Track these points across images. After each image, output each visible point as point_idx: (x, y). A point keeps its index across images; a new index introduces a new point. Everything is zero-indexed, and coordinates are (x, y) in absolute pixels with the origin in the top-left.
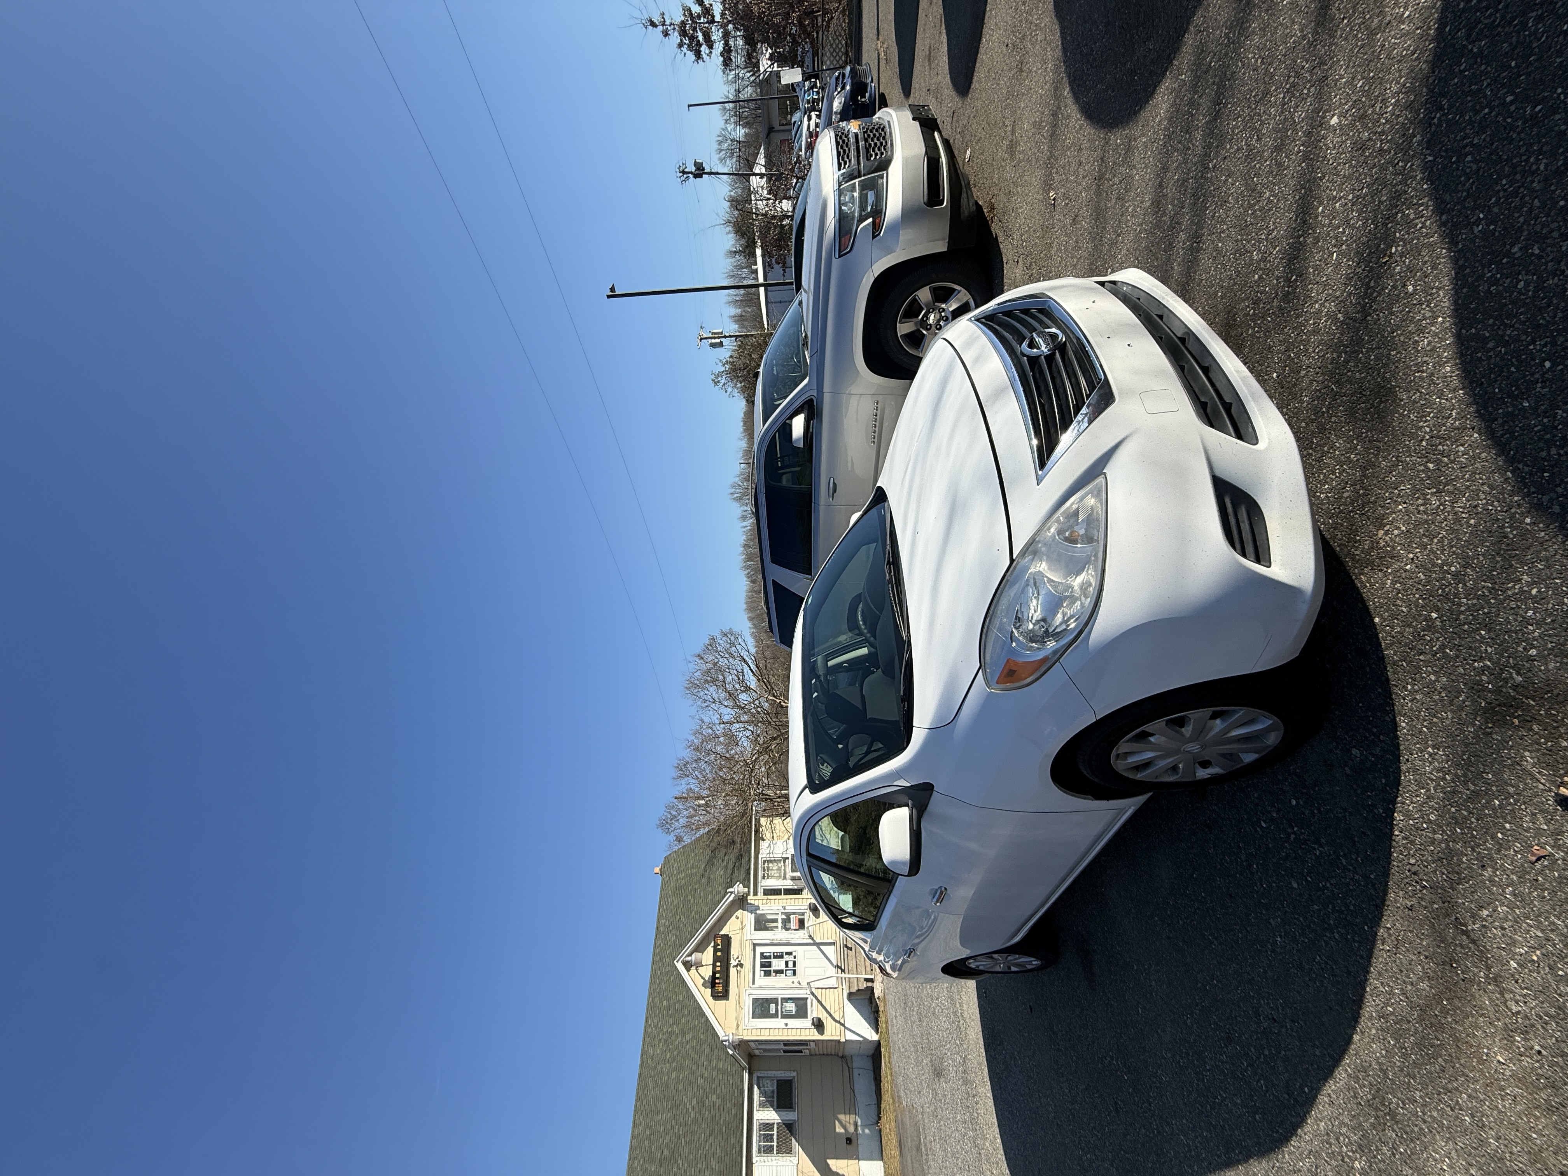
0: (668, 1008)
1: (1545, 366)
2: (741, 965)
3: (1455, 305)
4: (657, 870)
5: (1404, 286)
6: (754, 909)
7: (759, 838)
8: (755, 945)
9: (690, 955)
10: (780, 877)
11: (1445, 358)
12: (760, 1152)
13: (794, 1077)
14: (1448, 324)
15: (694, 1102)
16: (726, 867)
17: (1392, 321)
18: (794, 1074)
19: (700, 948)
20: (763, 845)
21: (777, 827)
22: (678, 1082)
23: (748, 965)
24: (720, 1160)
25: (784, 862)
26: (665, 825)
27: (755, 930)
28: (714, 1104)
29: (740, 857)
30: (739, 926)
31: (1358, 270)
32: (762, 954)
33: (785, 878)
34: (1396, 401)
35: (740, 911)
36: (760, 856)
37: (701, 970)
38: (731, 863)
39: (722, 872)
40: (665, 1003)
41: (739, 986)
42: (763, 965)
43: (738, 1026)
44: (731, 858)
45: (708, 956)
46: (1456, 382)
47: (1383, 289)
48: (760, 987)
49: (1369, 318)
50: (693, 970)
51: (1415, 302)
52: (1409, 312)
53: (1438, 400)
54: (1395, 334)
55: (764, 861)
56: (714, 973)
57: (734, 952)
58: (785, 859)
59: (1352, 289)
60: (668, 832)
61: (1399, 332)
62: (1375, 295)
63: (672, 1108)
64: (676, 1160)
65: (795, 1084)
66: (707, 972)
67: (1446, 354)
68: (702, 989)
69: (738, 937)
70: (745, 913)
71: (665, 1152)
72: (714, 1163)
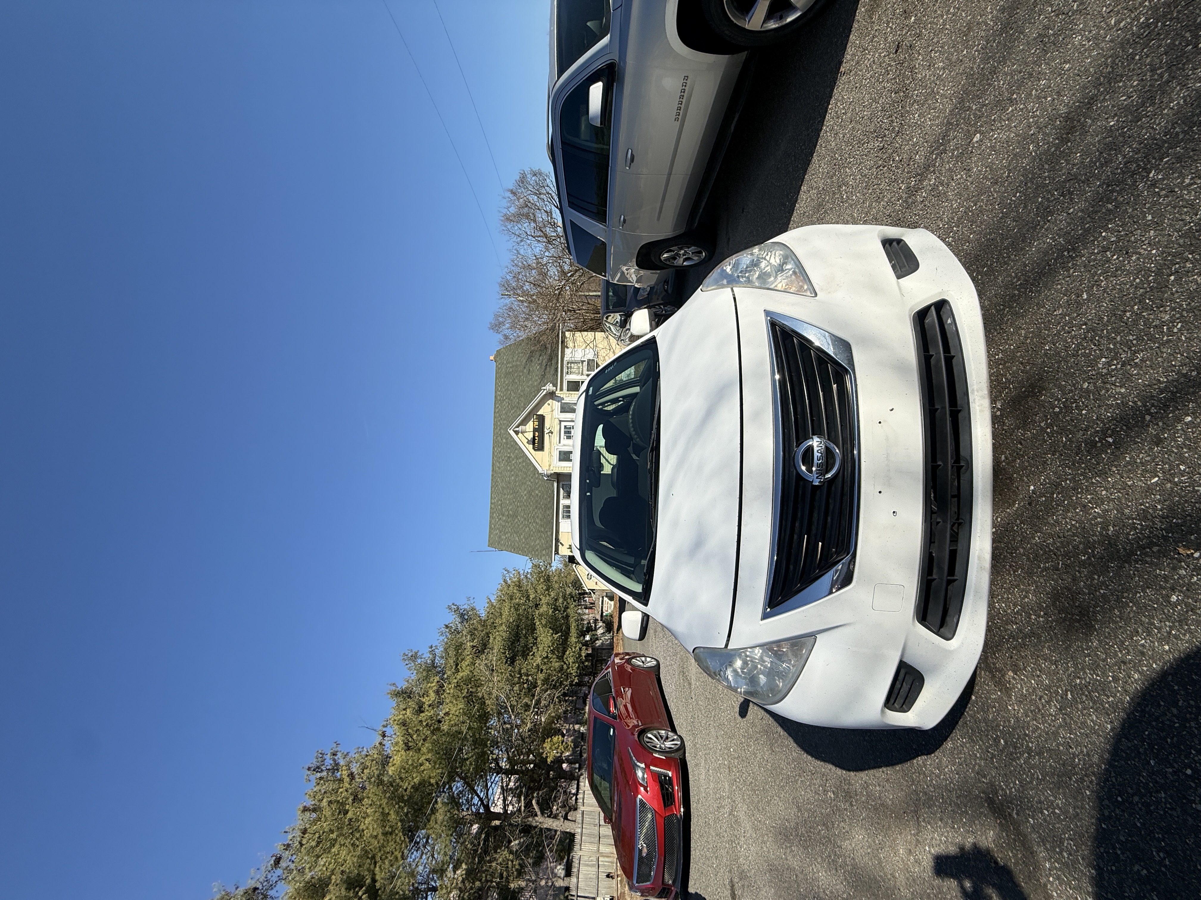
0: (507, 443)
1: (1186, 770)
2: (552, 433)
3: (1186, 658)
4: (492, 358)
5: (1173, 589)
6: (560, 399)
7: (564, 346)
8: (560, 421)
9: (518, 427)
10: (579, 373)
11: (1143, 670)
12: (563, 517)
14: (1167, 658)
15: (526, 492)
16: (541, 364)
17: (1138, 595)
19: (524, 422)
20: (568, 352)
21: (578, 339)
22: (516, 482)
23: (556, 430)
24: (541, 520)
25: (582, 363)
26: (496, 327)
27: (561, 412)
28: (537, 495)
29: (550, 359)
30: (550, 410)
31: (1157, 520)
32: (565, 426)
33: (582, 374)
34: (1087, 637)
35: (551, 400)
36: (565, 359)
37: (525, 434)
38: (544, 362)
39: (538, 367)
40: (504, 441)
41: (550, 442)
42: (565, 433)
43: (550, 466)
44: (545, 358)
45: (530, 426)
46: (1131, 689)
47: (1156, 565)
48: (564, 445)
49: (1127, 565)
50: (520, 435)
51: (1166, 611)
52: (1155, 609)
53: (1111, 678)
54: (1131, 604)
55: (568, 363)
56: (534, 437)
57: (547, 424)
58: (583, 362)
59: (1139, 527)
60: (498, 332)
61: (1134, 608)
62: (1148, 559)
63: (512, 493)
64: (517, 517)
66: (530, 436)
67: (1145, 669)
68: (527, 445)
69: (550, 416)
70: (554, 402)
71: (511, 512)
72: (538, 521)
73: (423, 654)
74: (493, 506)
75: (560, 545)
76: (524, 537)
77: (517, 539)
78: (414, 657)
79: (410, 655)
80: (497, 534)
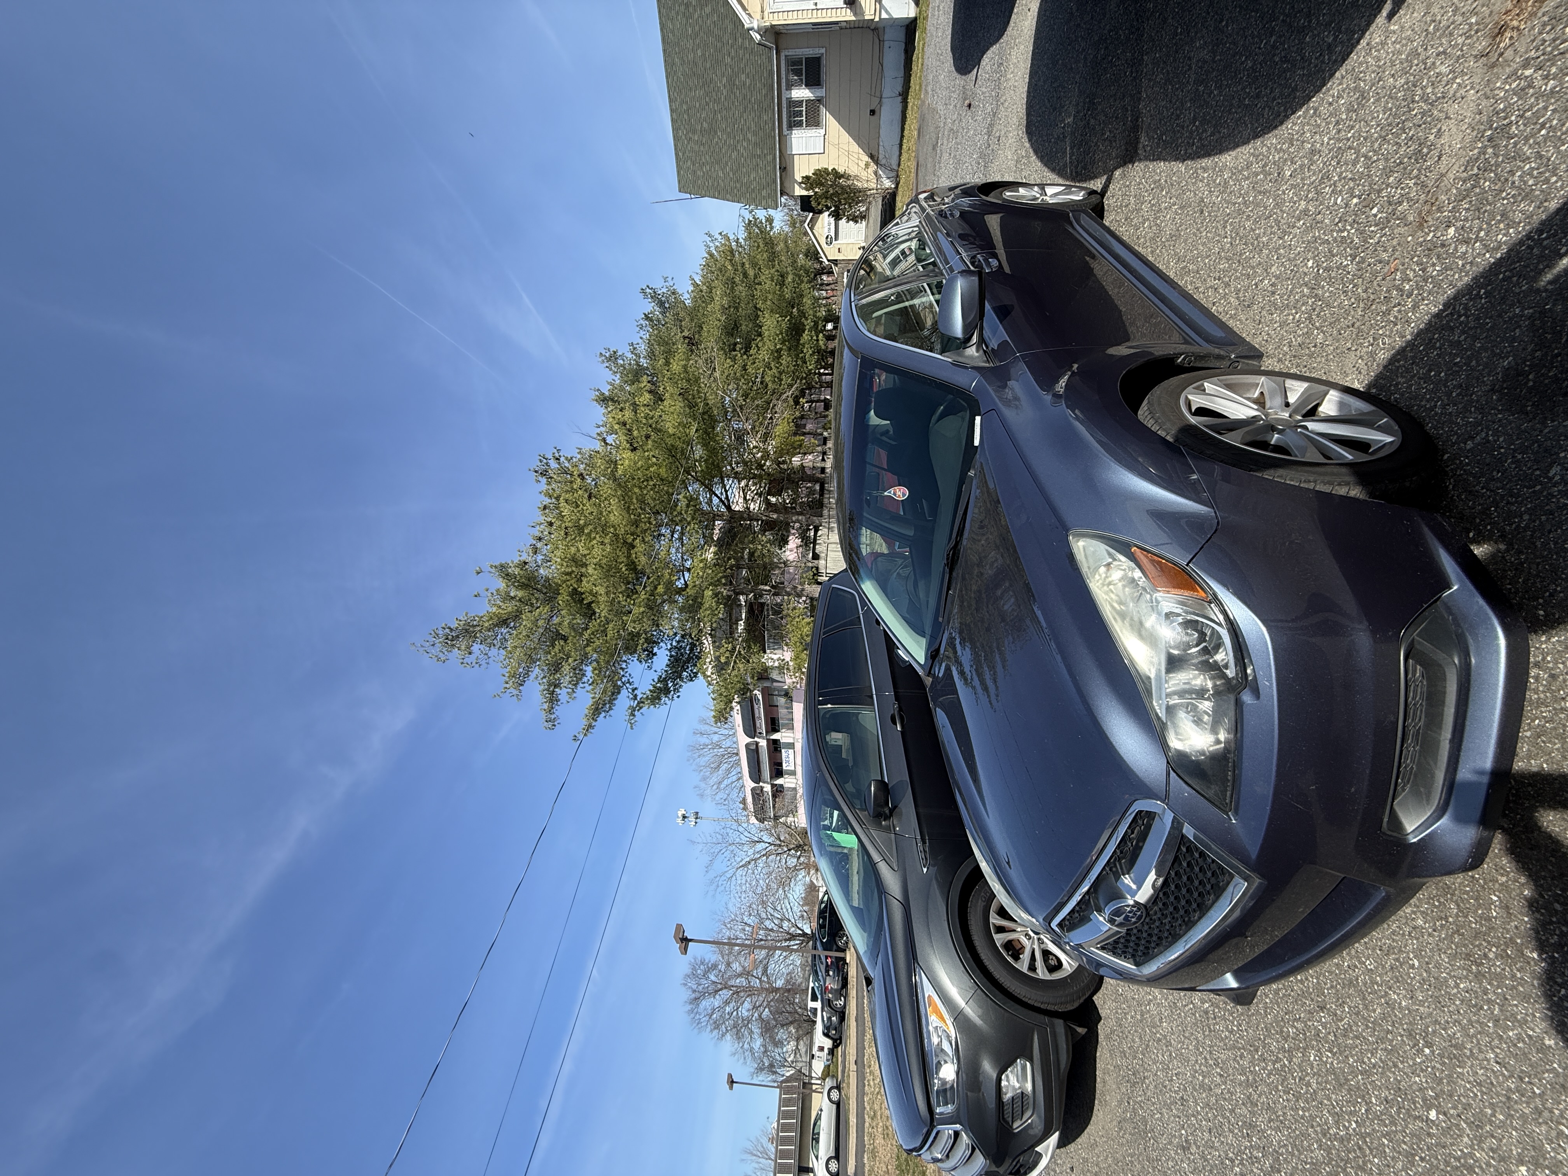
13: (822, 54)
18: (823, 51)
24: (755, 134)
43: (762, 11)
64: (716, 133)
65: (824, 62)
71: (705, 125)
72: (749, 135)
73: (623, 354)
76: (732, 169)
77: (721, 174)
78: (614, 357)
79: (608, 354)
80: (689, 168)
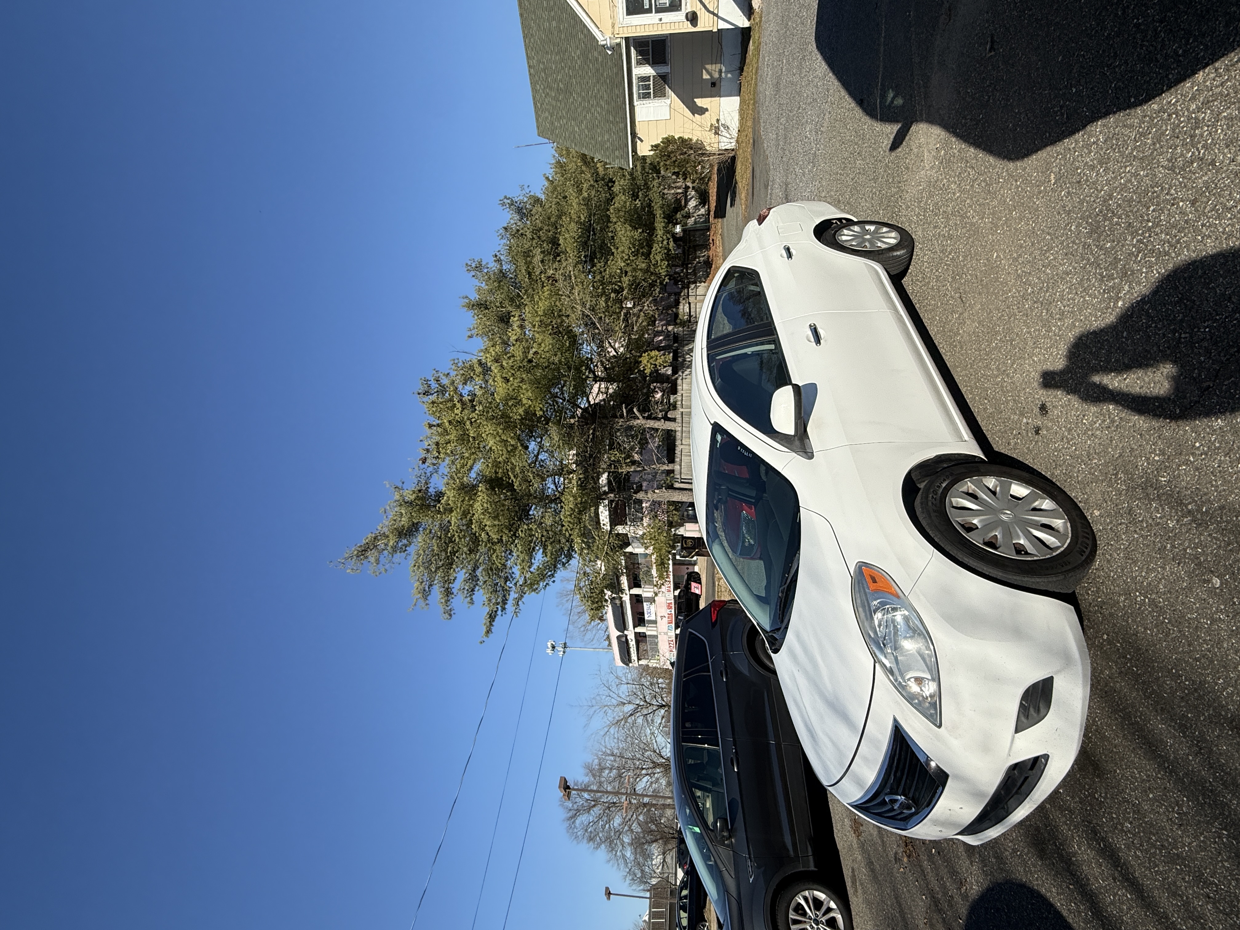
12: (639, 98)
13: (667, 38)
24: (608, 103)
43: (613, 26)
64: (571, 94)
65: (668, 44)
71: (561, 85)
72: (602, 103)
73: (487, 263)
74: (532, 71)
75: (639, 142)
76: (587, 127)
77: (577, 129)
78: (479, 267)
79: (474, 265)
80: (547, 118)
